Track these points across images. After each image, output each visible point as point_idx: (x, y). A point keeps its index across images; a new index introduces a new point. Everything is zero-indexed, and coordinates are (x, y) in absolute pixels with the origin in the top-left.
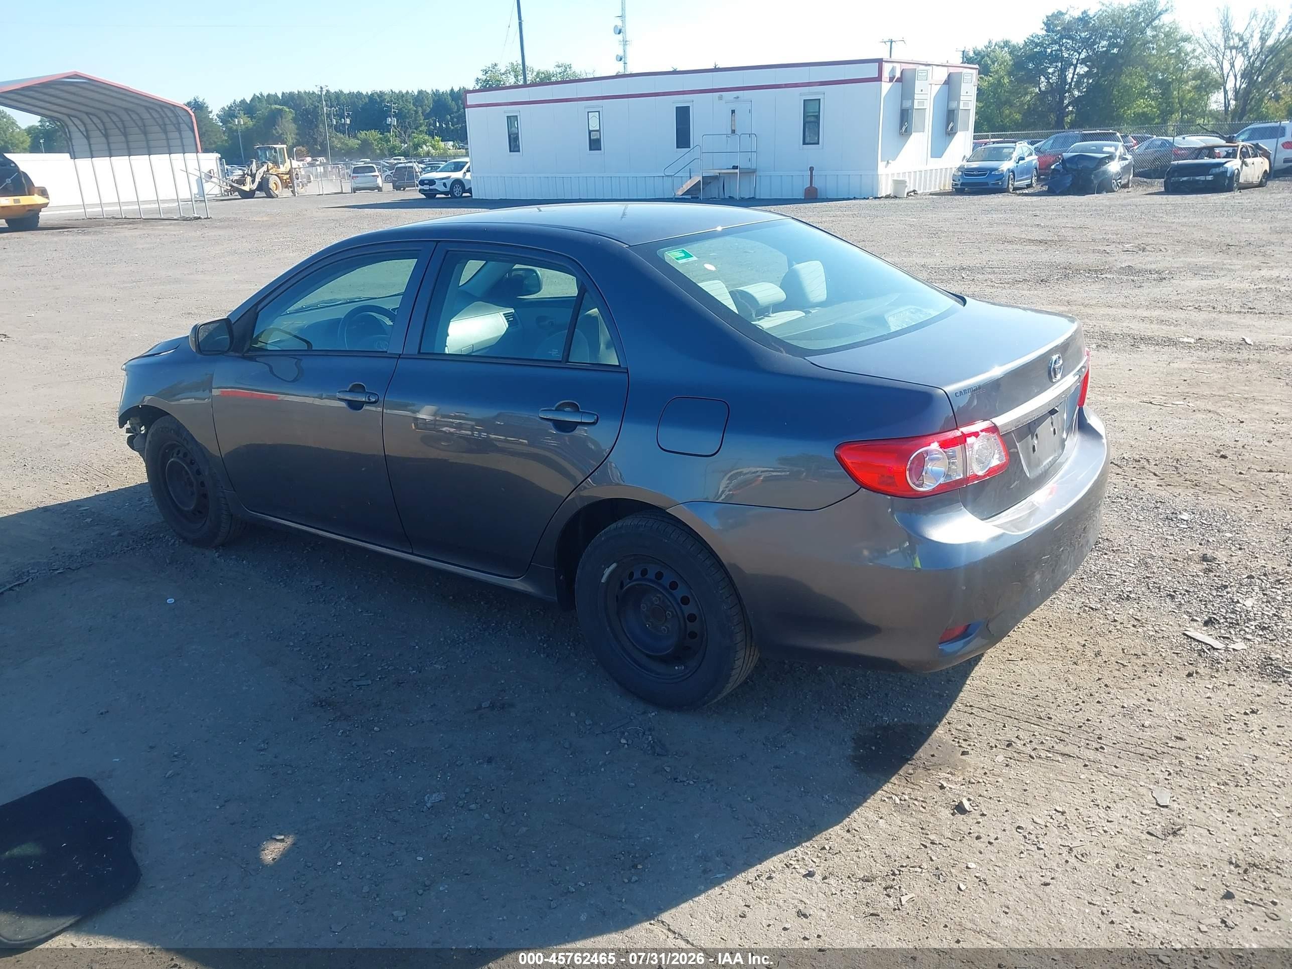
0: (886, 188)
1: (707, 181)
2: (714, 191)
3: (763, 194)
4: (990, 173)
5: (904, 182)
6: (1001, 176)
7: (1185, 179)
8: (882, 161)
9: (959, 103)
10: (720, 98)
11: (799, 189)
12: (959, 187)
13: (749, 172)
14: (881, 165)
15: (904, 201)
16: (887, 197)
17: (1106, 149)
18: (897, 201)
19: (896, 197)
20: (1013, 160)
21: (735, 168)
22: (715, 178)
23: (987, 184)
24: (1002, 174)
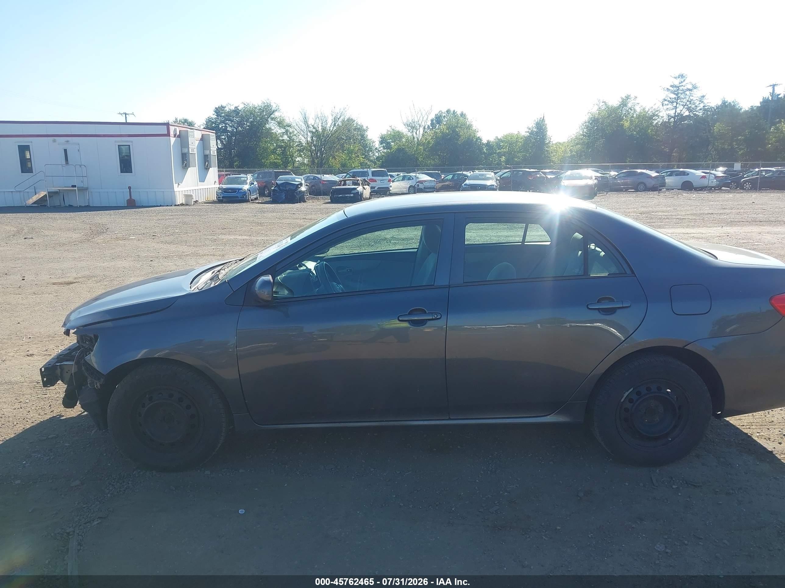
0: (180, 200)
1: (52, 194)
2: (57, 201)
3: (97, 204)
4: (238, 191)
5: (191, 196)
6: (245, 193)
7: (341, 196)
8: (175, 184)
9: (210, 150)
10: (54, 141)
11: (123, 200)
12: (221, 199)
13: (83, 190)
14: (175, 186)
15: (193, 207)
16: (182, 205)
17: (297, 180)
18: (187, 207)
19: (187, 205)
20: (248, 184)
21: (75, 186)
22: (56, 193)
23: (237, 197)
24: (245, 192)
